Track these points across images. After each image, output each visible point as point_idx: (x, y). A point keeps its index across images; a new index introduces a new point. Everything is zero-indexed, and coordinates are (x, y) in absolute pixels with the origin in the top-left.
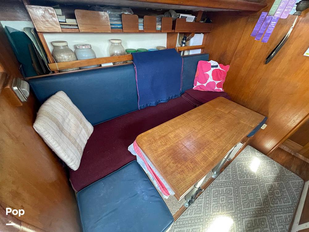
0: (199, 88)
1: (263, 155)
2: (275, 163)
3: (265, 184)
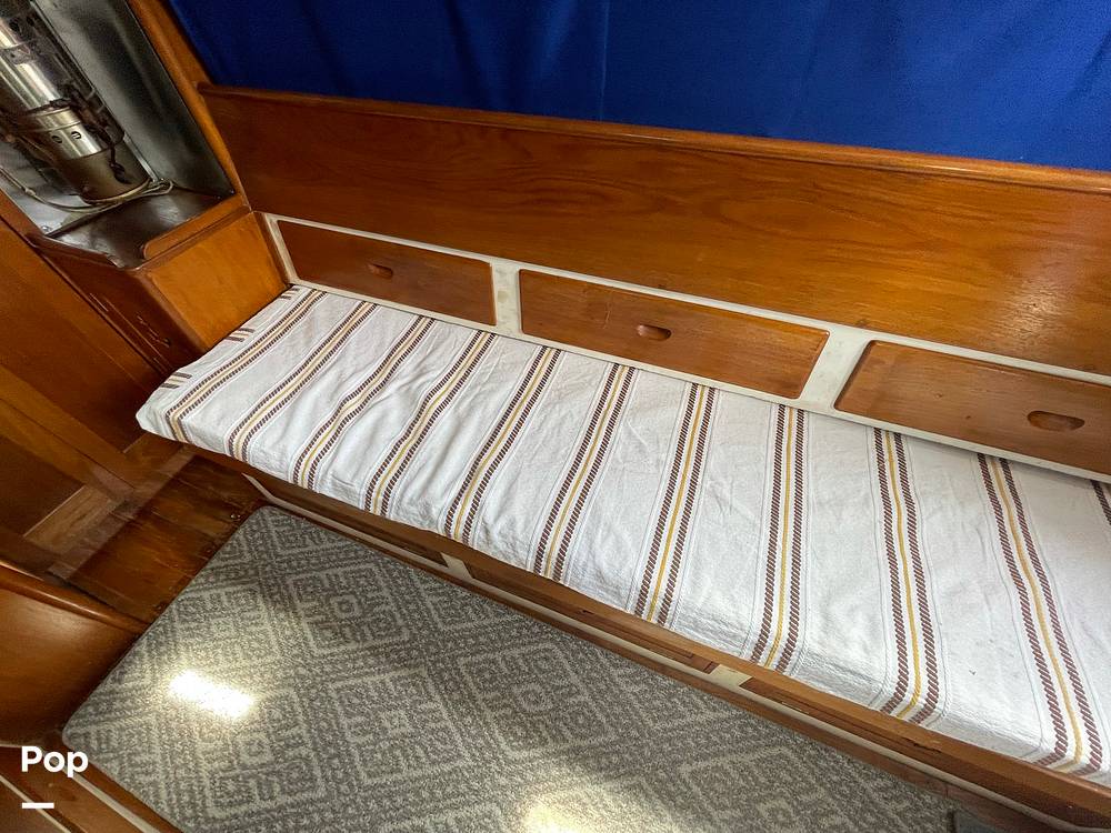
3: (317, 652)
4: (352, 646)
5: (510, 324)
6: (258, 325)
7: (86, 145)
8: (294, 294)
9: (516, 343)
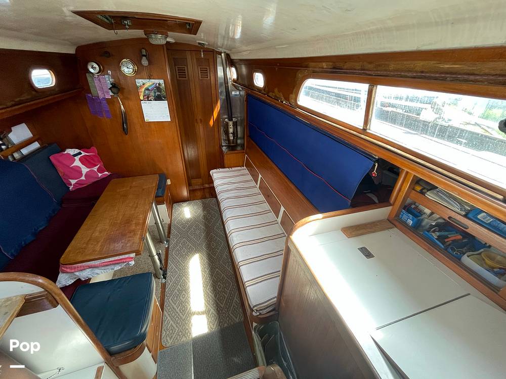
0: (77, 185)
1: (188, 202)
2: (197, 201)
4: (204, 221)
5: (258, 186)
6: (233, 169)
7: (232, 138)
8: (243, 168)
9: (257, 190)
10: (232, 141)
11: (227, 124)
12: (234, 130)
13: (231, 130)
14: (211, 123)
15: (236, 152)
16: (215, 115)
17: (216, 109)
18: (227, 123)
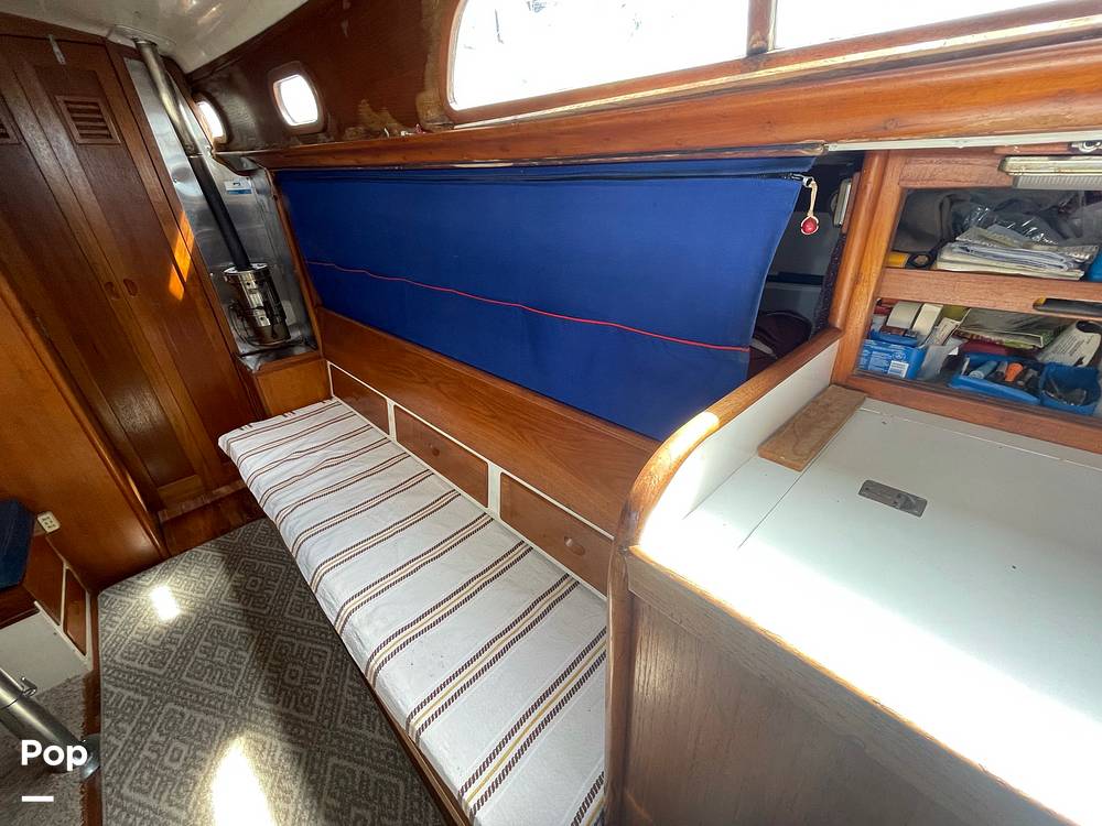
1: (159, 567)
2: (198, 549)
3: (222, 601)
4: (238, 605)
5: (393, 435)
6: (299, 412)
7: (265, 323)
8: (328, 402)
9: (394, 447)
10: (268, 333)
11: (235, 282)
12: (264, 295)
13: (256, 299)
14: (176, 288)
15: (292, 360)
16: (183, 260)
17: (180, 240)
18: (234, 277)
